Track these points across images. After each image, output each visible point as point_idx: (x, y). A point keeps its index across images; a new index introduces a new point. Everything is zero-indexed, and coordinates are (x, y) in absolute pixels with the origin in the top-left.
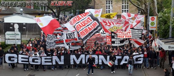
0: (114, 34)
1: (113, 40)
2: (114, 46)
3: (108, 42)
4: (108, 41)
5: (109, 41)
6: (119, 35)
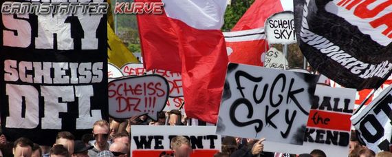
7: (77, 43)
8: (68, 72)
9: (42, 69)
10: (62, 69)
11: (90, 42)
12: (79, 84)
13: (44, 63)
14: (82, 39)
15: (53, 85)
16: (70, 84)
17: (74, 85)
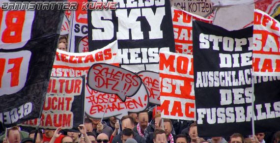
0: (216, 39)
1: (207, 79)
2: (211, 121)
3: (172, 100)
4: (173, 94)
5: (178, 91)
6: (263, 57)
7: (146, 35)
8: (140, 55)
9: (122, 53)
10: (136, 53)
11: (156, 33)
12: (149, 63)
13: (123, 49)
14: (149, 32)
15: (130, 64)
16: (142, 63)
17: (145, 64)
